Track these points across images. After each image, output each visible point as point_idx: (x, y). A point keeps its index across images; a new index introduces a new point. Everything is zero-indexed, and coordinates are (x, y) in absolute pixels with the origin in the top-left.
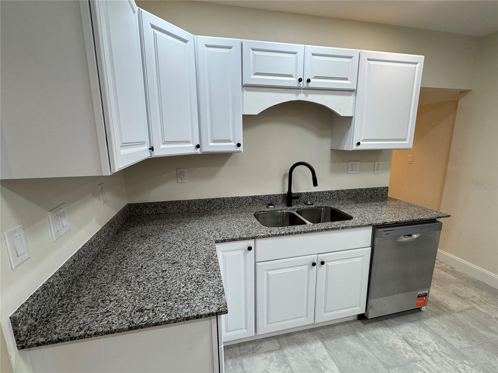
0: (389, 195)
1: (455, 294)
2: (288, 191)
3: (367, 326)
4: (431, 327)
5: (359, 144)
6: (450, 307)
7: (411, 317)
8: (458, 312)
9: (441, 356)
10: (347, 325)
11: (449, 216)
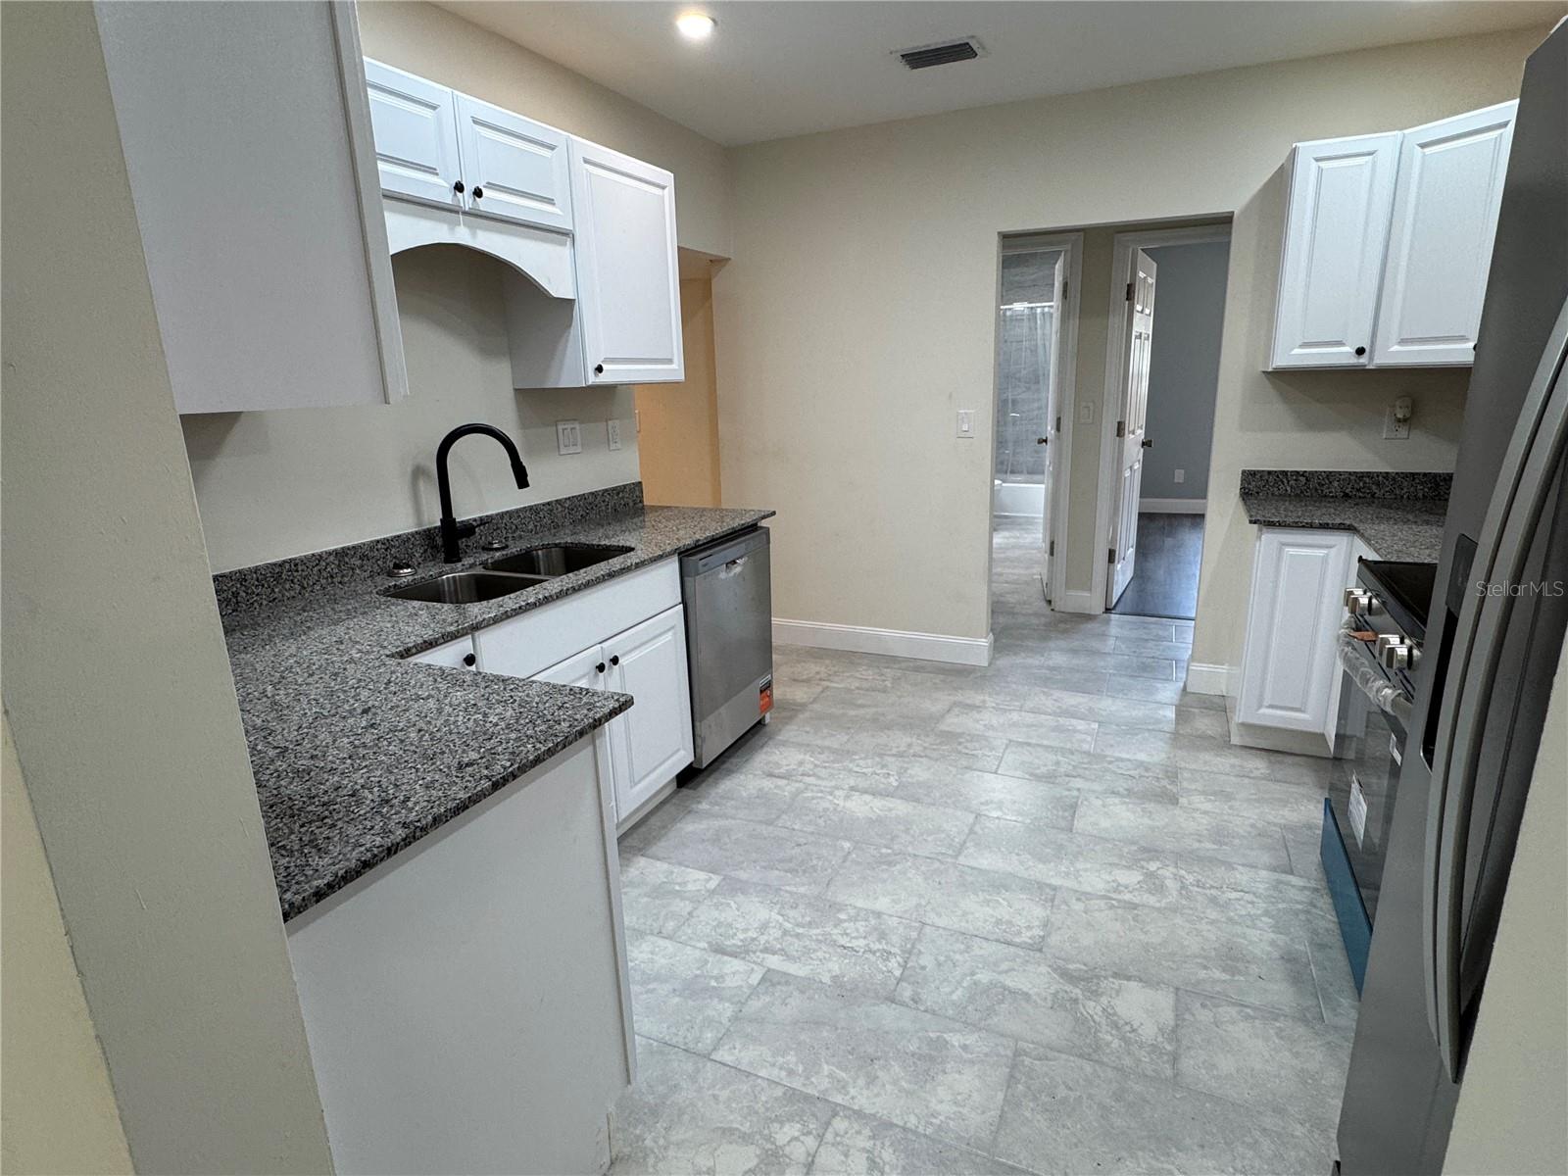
0: (646, 502)
1: (795, 680)
2: (441, 517)
3: (699, 789)
4: (791, 740)
5: (599, 369)
6: (799, 701)
7: (756, 740)
8: (811, 703)
9: (825, 767)
10: (668, 806)
11: (774, 513)
